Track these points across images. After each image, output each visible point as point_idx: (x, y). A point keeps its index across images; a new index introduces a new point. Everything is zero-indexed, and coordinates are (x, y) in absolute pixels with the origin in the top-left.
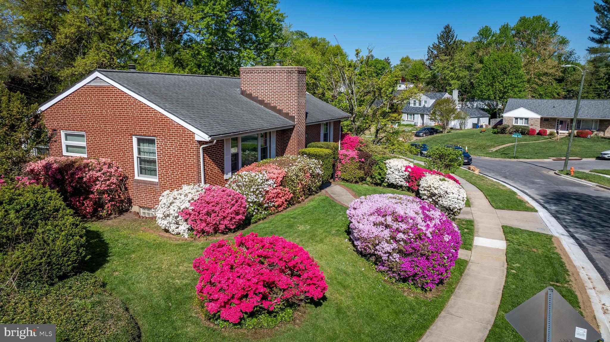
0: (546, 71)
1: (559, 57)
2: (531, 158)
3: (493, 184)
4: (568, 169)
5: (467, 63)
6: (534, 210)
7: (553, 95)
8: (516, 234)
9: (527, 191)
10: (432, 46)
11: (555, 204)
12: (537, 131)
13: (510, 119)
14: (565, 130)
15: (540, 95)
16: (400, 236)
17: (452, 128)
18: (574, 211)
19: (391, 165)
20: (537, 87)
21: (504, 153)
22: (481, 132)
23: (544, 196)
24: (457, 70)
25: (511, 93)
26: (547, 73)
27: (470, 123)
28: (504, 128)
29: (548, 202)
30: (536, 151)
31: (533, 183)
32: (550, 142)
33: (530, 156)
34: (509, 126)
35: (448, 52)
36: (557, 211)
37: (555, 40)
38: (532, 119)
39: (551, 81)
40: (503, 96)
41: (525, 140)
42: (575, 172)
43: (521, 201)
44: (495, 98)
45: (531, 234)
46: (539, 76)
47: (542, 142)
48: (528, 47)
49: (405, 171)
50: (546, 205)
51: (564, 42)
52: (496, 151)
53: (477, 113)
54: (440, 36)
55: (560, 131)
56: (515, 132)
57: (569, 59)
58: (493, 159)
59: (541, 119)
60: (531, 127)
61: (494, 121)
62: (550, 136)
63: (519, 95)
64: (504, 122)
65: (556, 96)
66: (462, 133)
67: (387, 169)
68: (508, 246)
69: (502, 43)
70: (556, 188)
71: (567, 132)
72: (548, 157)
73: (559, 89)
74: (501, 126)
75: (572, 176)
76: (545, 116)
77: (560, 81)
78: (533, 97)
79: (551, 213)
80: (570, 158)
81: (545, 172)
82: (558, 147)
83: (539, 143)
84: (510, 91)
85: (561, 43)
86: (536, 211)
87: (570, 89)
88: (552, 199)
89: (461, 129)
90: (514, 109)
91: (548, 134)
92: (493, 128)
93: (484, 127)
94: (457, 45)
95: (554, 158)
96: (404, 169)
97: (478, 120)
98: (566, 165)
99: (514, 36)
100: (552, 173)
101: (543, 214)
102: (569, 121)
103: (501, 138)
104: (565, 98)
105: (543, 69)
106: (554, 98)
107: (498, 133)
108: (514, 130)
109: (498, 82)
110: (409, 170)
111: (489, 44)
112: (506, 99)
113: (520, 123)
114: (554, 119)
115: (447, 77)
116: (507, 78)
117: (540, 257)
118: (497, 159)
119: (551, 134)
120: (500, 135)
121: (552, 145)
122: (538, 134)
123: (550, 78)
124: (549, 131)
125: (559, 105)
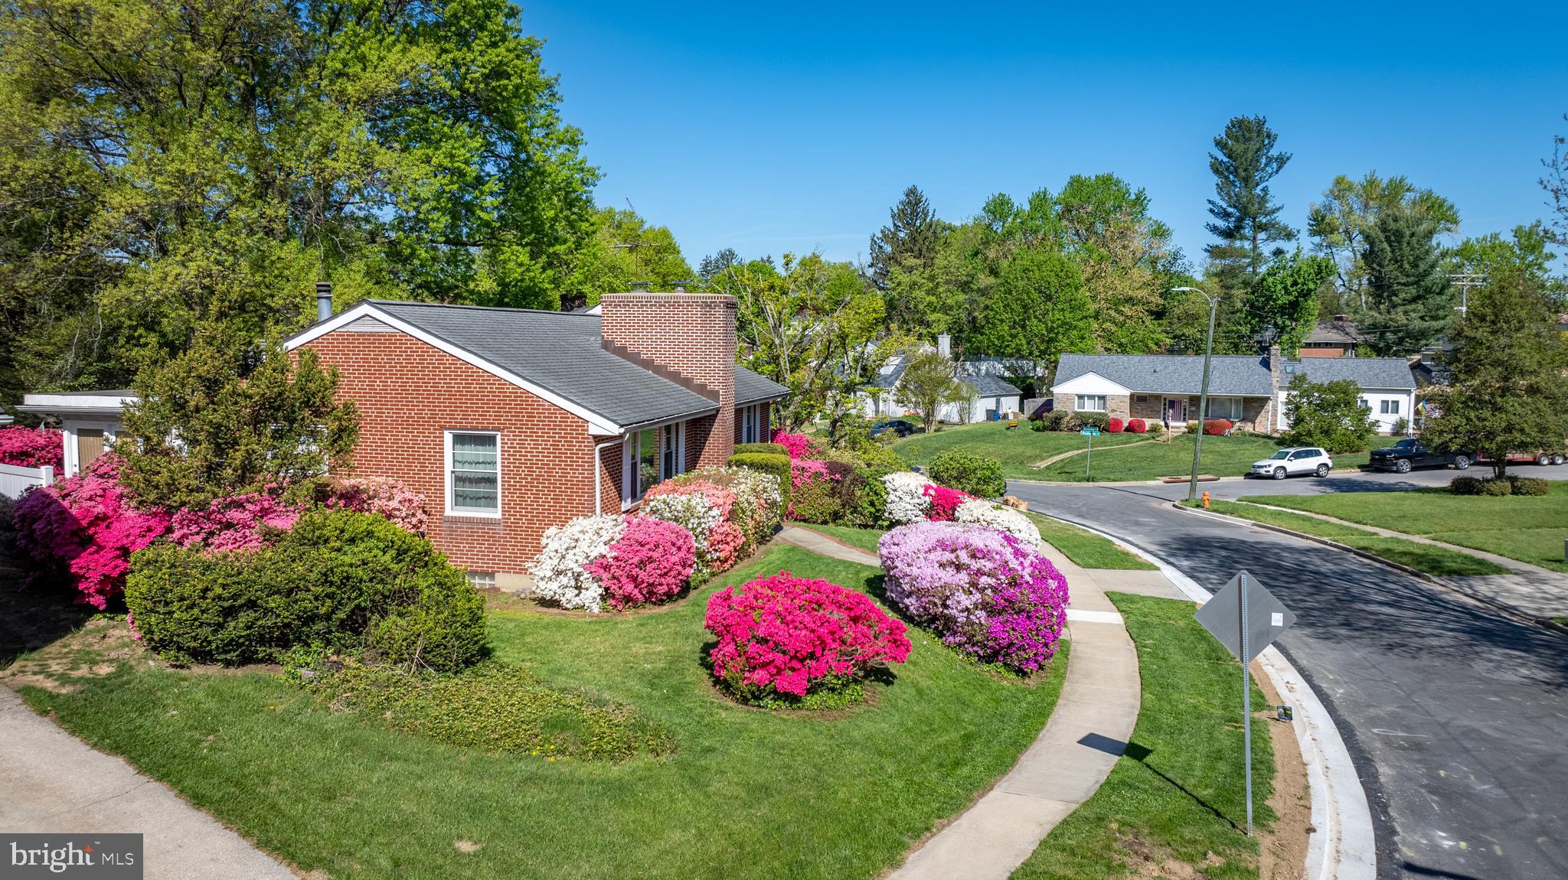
0: (1130, 293)
1: (1153, 262)
2: (1121, 480)
3: (1063, 529)
4: (1198, 496)
5: (963, 275)
6: (1152, 567)
7: (1147, 346)
8: (1132, 602)
9: (1130, 539)
10: (880, 235)
11: (1186, 556)
12: (1126, 424)
13: (1068, 397)
14: (1179, 420)
15: (1121, 345)
16: (984, 580)
17: (941, 422)
18: (1222, 566)
19: (897, 484)
20: (1114, 329)
21: (1064, 471)
22: (1008, 429)
23: (1163, 545)
24: (941, 289)
25: (1064, 342)
26: (1131, 299)
27: (981, 408)
28: (1056, 418)
29: (1173, 555)
30: (1129, 465)
31: (1137, 523)
32: (1154, 445)
33: (1118, 475)
34: (1067, 415)
35: (916, 248)
36: (1192, 568)
37: (1143, 228)
38: (1113, 397)
39: (1141, 315)
40: (1048, 349)
41: (1104, 443)
42: (1211, 503)
43: (1127, 554)
44: (1031, 354)
45: (1158, 601)
46: (1116, 303)
47: (1138, 447)
48: (1091, 242)
49: (925, 495)
50: (1172, 560)
51: (1160, 232)
52: (1048, 468)
53: (994, 386)
54: (896, 211)
55: (1172, 424)
56: (1079, 425)
57: (1173, 269)
58: (1044, 483)
59: (1132, 396)
60: (1112, 415)
61: (1032, 405)
62: (1153, 434)
63: (1079, 346)
64: (1055, 405)
65: (1155, 348)
66: (966, 432)
67: (888, 493)
68: (1126, 619)
69: (1036, 232)
70: (1183, 531)
71: (1185, 424)
72: (1154, 477)
73: (1158, 332)
74: (1050, 415)
75: (1208, 510)
76: (1139, 391)
77: (1159, 315)
78: (1107, 350)
79: (1184, 572)
80: (1200, 477)
81: (1155, 504)
82: (1171, 454)
83: (1133, 447)
84: (1060, 337)
85: (1155, 234)
86: (1158, 569)
87: (1180, 333)
88: (1179, 549)
89: (962, 422)
90: (1074, 377)
91: (1147, 429)
92: (1032, 419)
93: (1011, 417)
94: (934, 232)
95: (1167, 479)
96: (921, 491)
97: (998, 402)
98: (1193, 489)
99: (1060, 217)
100: (1168, 506)
101: (1168, 572)
102: (1186, 402)
103: (1054, 439)
104: (1171, 351)
105: (1123, 288)
106: (1150, 352)
107: (1045, 429)
108: (1079, 422)
109: (1036, 317)
110: (932, 492)
111: (1010, 234)
112: (1054, 354)
113: (1090, 407)
114: (1157, 397)
115: (921, 307)
116: (1053, 309)
117: (1183, 630)
118: (1053, 484)
119: (1154, 429)
120: (1050, 433)
121: (1159, 452)
122: (1127, 430)
123: (1140, 308)
124: (1148, 423)
125: (1165, 368)
